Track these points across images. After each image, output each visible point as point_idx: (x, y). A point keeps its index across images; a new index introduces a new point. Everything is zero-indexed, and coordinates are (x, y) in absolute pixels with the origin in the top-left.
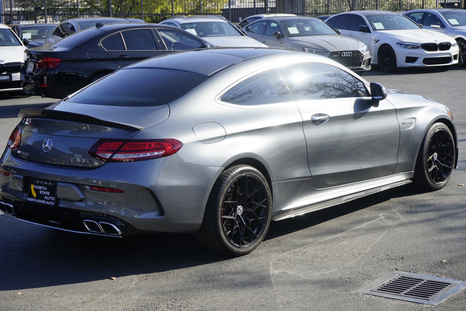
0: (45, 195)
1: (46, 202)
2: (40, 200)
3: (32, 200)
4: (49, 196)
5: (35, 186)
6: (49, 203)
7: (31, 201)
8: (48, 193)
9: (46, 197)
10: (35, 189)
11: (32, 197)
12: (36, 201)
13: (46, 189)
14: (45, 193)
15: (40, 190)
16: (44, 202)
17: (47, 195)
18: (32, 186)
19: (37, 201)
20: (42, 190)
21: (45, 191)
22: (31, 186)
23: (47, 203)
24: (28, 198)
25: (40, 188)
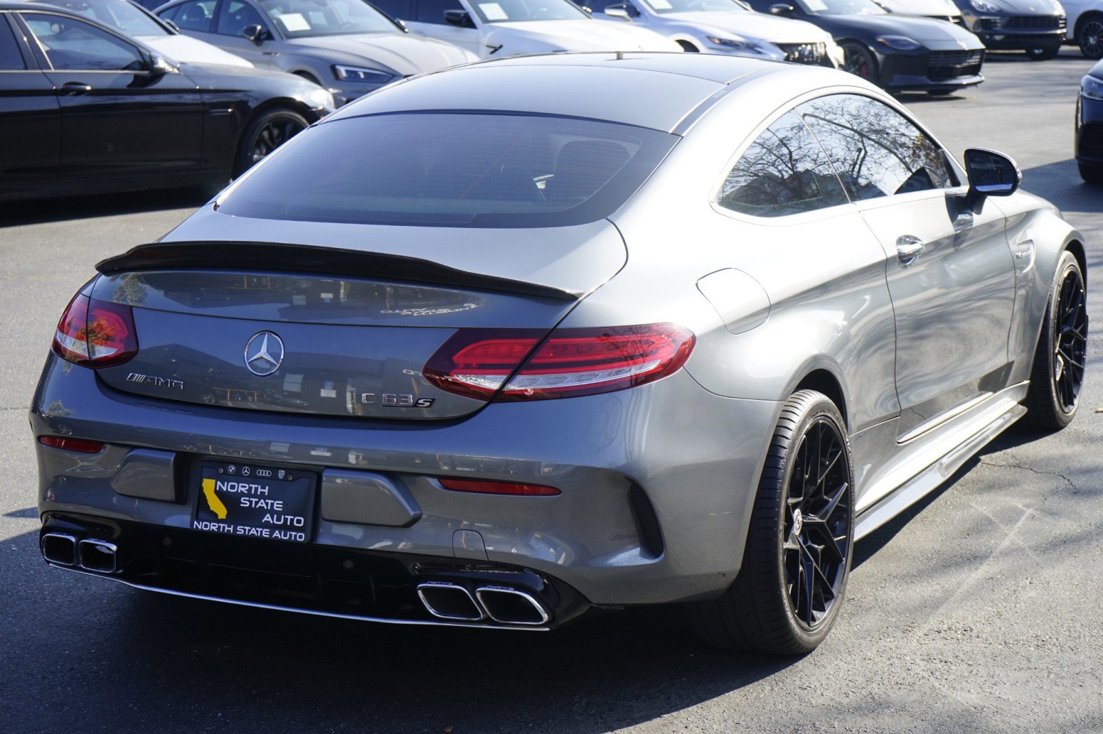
0: (263, 512)
1: (272, 533)
2: (247, 528)
3: (213, 527)
4: (279, 514)
5: (219, 483)
6: (285, 535)
7: (211, 533)
8: (278, 505)
9: (268, 518)
10: (220, 494)
11: (213, 517)
12: (231, 529)
13: (266, 491)
14: (262, 504)
15: (242, 494)
16: (265, 533)
17: (272, 512)
18: (209, 486)
19: (235, 530)
20: (249, 495)
21: (262, 496)
22: (202, 482)
23: (276, 534)
24: (196, 523)
25: (242, 488)
